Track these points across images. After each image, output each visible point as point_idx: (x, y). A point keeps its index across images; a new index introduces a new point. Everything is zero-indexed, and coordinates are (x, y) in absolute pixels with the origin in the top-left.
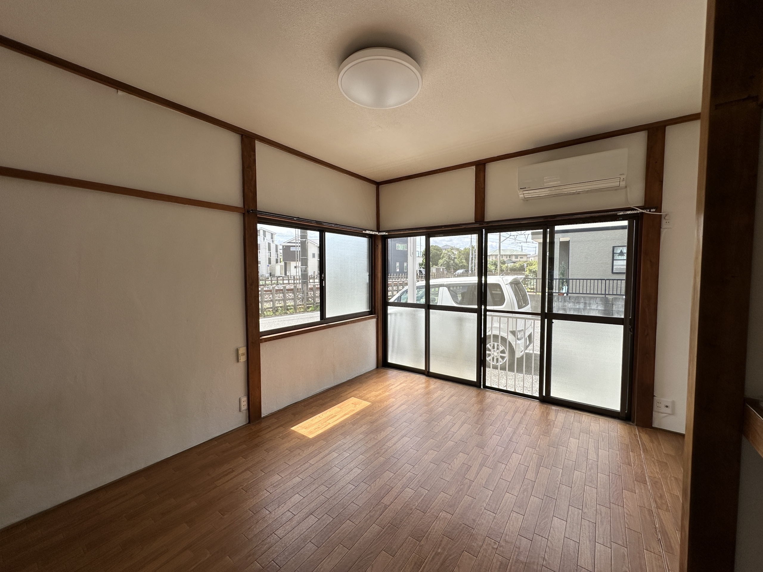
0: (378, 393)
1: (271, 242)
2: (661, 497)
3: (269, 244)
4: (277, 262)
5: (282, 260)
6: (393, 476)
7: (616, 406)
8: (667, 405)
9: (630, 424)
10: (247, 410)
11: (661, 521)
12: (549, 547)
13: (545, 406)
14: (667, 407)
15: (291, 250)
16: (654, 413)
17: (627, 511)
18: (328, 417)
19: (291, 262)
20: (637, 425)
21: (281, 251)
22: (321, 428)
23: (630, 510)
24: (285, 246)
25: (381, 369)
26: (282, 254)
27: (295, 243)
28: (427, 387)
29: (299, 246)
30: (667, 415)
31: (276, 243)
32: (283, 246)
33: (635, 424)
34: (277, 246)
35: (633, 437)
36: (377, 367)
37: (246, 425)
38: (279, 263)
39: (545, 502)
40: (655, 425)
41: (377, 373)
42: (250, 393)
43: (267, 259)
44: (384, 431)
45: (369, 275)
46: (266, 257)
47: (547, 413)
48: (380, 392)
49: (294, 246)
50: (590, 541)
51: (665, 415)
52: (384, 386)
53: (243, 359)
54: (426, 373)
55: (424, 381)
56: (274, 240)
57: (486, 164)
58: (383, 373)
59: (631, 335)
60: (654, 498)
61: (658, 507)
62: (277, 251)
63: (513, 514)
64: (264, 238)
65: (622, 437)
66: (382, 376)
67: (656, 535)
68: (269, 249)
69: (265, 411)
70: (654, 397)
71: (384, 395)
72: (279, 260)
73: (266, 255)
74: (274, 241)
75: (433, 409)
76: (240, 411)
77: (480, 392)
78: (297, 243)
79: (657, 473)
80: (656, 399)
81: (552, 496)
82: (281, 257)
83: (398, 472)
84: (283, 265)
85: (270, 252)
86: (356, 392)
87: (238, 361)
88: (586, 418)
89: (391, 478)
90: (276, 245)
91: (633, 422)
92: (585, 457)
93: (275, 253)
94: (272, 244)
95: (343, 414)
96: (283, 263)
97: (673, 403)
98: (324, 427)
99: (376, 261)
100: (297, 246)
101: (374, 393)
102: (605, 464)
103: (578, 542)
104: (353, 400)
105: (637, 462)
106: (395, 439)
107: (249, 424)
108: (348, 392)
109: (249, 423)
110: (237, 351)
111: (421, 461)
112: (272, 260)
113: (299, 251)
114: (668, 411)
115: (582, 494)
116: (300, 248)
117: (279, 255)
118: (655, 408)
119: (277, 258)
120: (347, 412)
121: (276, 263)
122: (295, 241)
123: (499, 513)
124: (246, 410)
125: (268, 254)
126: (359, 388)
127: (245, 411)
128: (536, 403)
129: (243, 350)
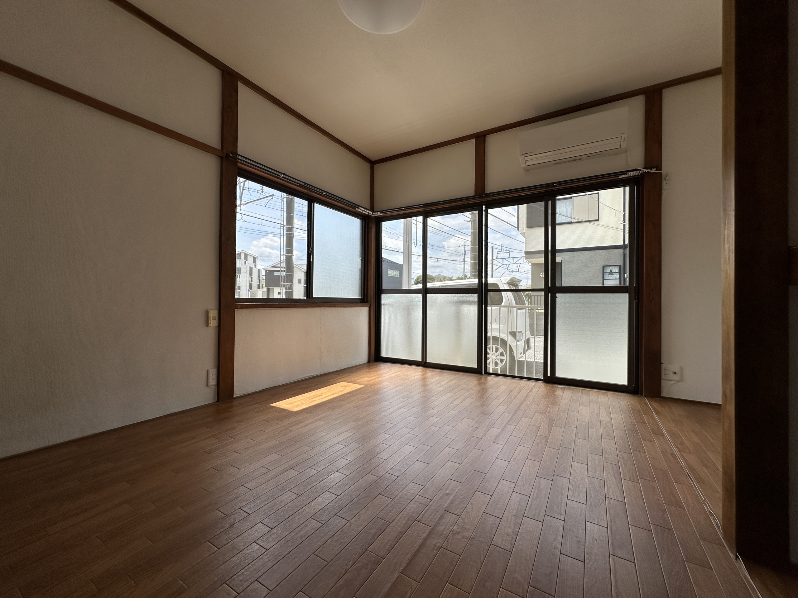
0: (370, 379)
1: (253, 266)
2: (682, 444)
3: (251, 269)
4: (259, 287)
5: (264, 286)
6: (390, 437)
7: (623, 380)
8: (675, 371)
9: (639, 396)
10: (217, 386)
11: (686, 461)
12: (572, 485)
13: (551, 385)
14: (675, 373)
15: (275, 275)
16: (662, 381)
17: (650, 455)
18: (313, 396)
19: (275, 288)
20: (645, 396)
21: (264, 278)
22: (305, 404)
23: (652, 455)
24: (268, 270)
25: (373, 363)
26: (265, 281)
27: (279, 267)
28: (423, 375)
29: (284, 271)
30: (676, 382)
31: (260, 267)
32: (266, 271)
33: (644, 395)
34: (259, 271)
35: (644, 405)
36: (369, 361)
37: (214, 403)
38: (261, 289)
39: (562, 452)
40: (664, 394)
41: (368, 366)
42: (221, 365)
43: (248, 285)
44: (378, 405)
45: (361, 260)
46: (247, 282)
47: (554, 390)
48: (373, 378)
49: (279, 271)
50: (615, 478)
51: (673, 382)
52: (376, 374)
53: (213, 323)
54: (423, 363)
55: (421, 370)
56: (256, 264)
57: (486, 136)
58: (375, 365)
59: (636, 302)
60: (675, 444)
61: (680, 451)
62: (259, 276)
63: (528, 461)
64: (245, 262)
65: (633, 405)
66: (375, 368)
67: (683, 472)
68: (251, 274)
69: (237, 392)
70: (662, 364)
71: (376, 380)
72: (261, 286)
73: (247, 280)
74: (256, 266)
75: (432, 389)
76: (207, 385)
77: (481, 377)
78: (282, 267)
79: (674, 427)
80: (664, 366)
81: (569, 447)
82: (263, 282)
83: (395, 434)
84: (266, 291)
85: (252, 277)
86: (346, 379)
87: (207, 325)
88: (594, 394)
89: (387, 438)
90: (258, 269)
91: (642, 394)
92: (598, 419)
93: (257, 278)
94: (254, 269)
95: (330, 394)
96: (265, 289)
97: (681, 369)
98: (308, 403)
99: (370, 244)
100: (282, 271)
101: (366, 379)
102: (620, 423)
103: (603, 479)
104: (343, 383)
105: (651, 421)
106: (391, 410)
107: (218, 403)
108: (335, 379)
109: (218, 401)
110: (207, 312)
111: (421, 426)
112: (253, 285)
113: (284, 276)
114: (676, 377)
115: (600, 445)
116: (285, 272)
117: (262, 281)
118: (664, 377)
119: (259, 284)
120: (335, 392)
121: (258, 289)
122: (279, 266)
123: (512, 461)
124: (214, 385)
125: (249, 279)
126: (348, 376)
127: (213, 387)
128: (542, 384)
129: (213, 313)
